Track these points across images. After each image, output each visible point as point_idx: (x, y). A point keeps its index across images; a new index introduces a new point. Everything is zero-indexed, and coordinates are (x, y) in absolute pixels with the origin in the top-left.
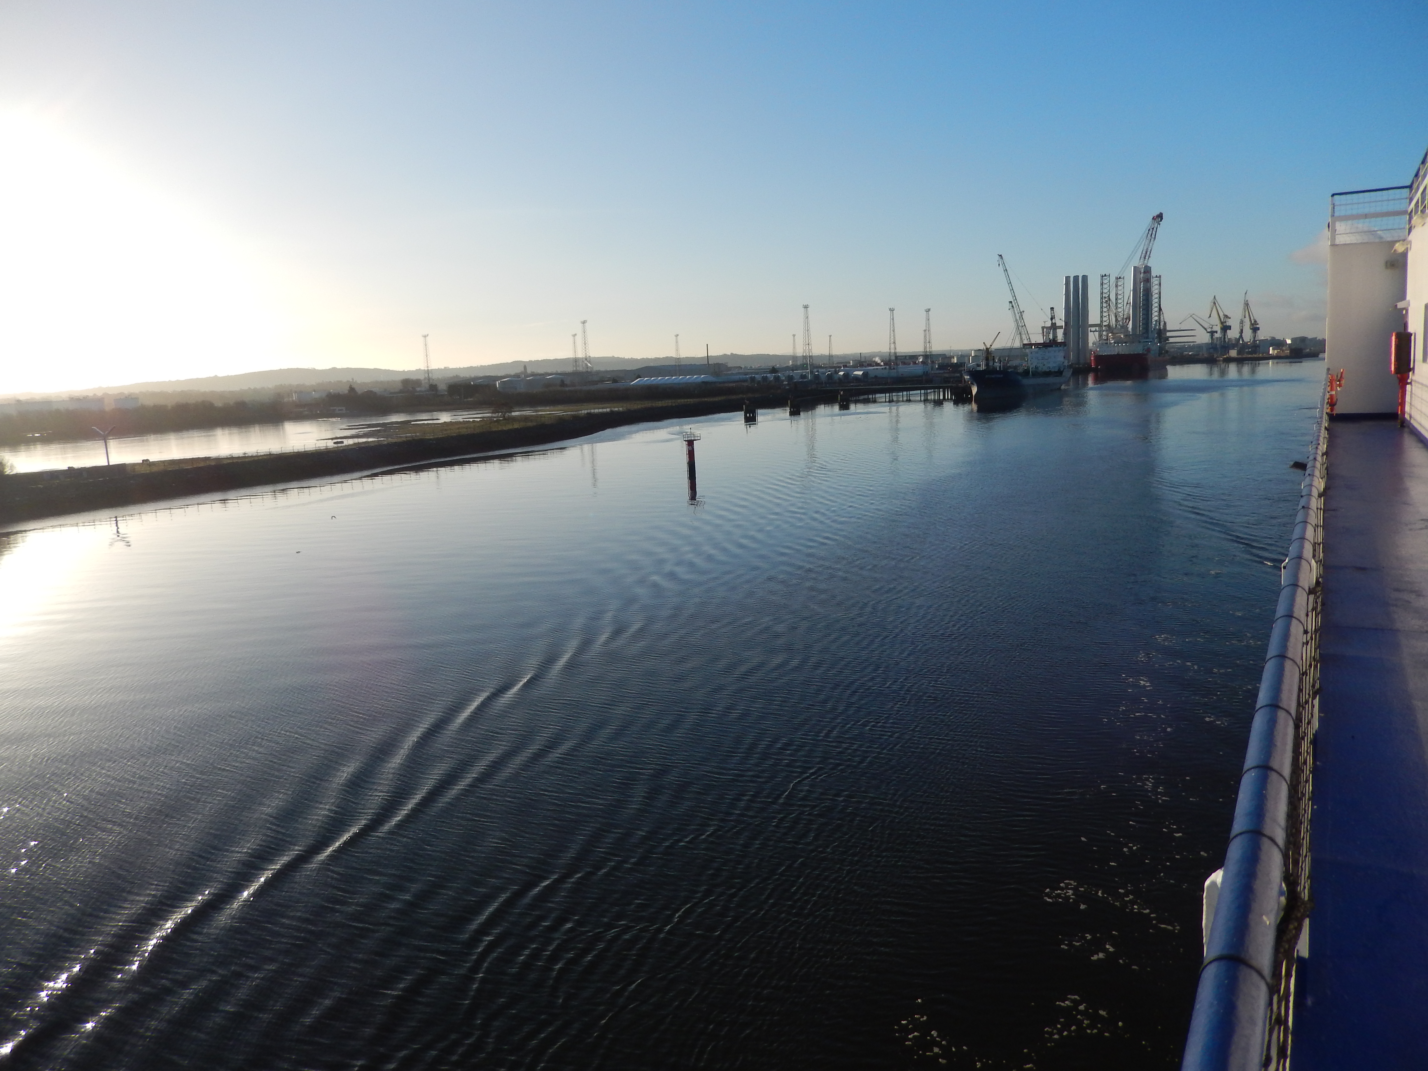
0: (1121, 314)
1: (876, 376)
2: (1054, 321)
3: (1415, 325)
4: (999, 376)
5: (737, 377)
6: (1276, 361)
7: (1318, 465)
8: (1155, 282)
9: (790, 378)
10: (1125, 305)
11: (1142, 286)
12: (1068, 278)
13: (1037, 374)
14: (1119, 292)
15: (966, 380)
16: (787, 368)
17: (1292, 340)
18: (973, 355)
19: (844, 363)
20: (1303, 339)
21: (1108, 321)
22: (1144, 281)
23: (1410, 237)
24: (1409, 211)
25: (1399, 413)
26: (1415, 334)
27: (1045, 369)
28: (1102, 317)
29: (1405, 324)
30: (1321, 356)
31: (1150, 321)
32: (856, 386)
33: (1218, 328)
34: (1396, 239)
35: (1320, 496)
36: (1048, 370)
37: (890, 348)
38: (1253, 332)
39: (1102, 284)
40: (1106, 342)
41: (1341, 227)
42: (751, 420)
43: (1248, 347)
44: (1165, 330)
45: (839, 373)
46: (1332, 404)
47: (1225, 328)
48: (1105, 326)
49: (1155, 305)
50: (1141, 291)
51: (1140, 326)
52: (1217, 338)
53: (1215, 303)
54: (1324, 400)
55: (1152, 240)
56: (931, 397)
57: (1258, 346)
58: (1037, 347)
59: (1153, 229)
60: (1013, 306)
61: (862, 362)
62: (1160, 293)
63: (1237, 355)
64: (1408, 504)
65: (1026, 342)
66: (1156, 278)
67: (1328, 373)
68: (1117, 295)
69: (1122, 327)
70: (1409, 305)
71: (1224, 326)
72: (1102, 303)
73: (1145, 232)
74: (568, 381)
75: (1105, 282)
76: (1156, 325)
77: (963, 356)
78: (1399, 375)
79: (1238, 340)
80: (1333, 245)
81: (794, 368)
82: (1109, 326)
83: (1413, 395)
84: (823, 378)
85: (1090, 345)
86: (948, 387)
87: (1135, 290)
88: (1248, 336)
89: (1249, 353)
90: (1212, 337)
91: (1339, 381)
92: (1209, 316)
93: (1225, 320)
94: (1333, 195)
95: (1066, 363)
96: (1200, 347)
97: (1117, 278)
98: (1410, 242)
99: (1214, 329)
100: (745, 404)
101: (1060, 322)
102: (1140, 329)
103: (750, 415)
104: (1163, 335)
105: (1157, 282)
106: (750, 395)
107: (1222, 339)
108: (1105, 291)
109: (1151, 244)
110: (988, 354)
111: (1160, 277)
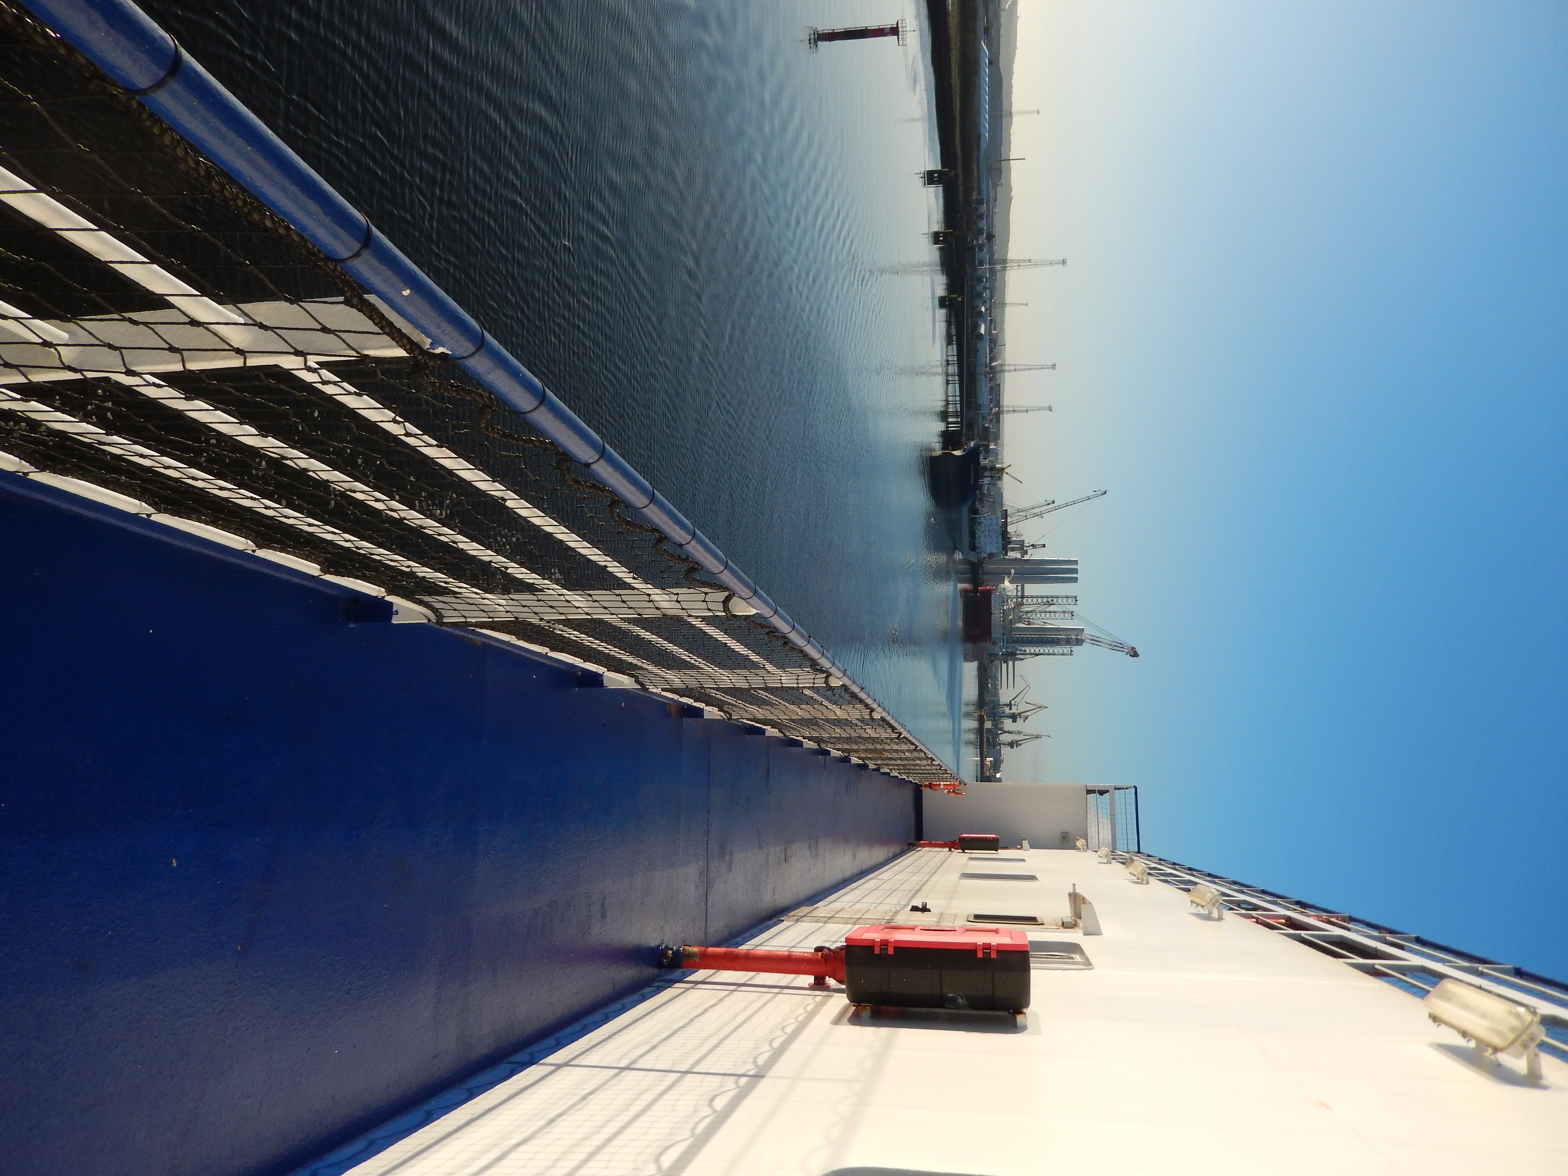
0: (1034, 616)
2: (1030, 548)
3: (1008, 853)
4: (973, 480)
6: (979, 763)
8: (1067, 649)
10: (1042, 620)
11: (1063, 637)
12: (1076, 562)
13: (973, 523)
14: (1057, 615)
15: (969, 444)
19: (995, 316)
21: (1027, 603)
22: (1068, 639)
23: (1090, 852)
24: (1115, 851)
25: (922, 844)
26: (997, 853)
28: (1032, 597)
29: (1007, 846)
31: (1026, 645)
33: (1014, 710)
36: (976, 534)
38: (1009, 743)
39: (1067, 597)
40: (1005, 602)
42: (931, 178)
43: (994, 738)
44: (1015, 660)
45: (983, 307)
46: (931, 786)
47: (1014, 717)
48: (1022, 600)
50: (1058, 636)
51: (1021, 635)
52: (1004, 710)
53: (1040, 707)
55: (1111, 647)
56: (951, 408)
57: (994, 747)
58: (1003, 525)
59: (1123, 648)
60: (1049, 504)
62: (1054, 655)
63: (987, 728)
65: (1009, 515)
66: (1069, 651)
68: (1055, 612)
70: (1025, 851)
71: (1017, 716)
72: (1047, 597)
73: (1118, 639)
75: (1070, 600)
78: (957, 841)
79: (1001, 729)
82: (1022, 604)
85: (1003, 585)
87: (1059, 630)
88: (1005, 738)
91: (954, 792)
92: (1028, 702)
93: (1022, 717)
94: (1136, 788)
95: (983, 556)
96: (996, 694)
97: (1072, 612)
98: (1085, 852)
99: (1014, 707)
100: (950, 171)
101: (1029, 555)
102: (1018, 635)
103: (936, 177)
104: (1009, 657)
105: (1065, 651)
107: (1003, 715)
108: (1060, 600)
109: (1106, 646)
110: (997, 473)
111: (1071, 654)
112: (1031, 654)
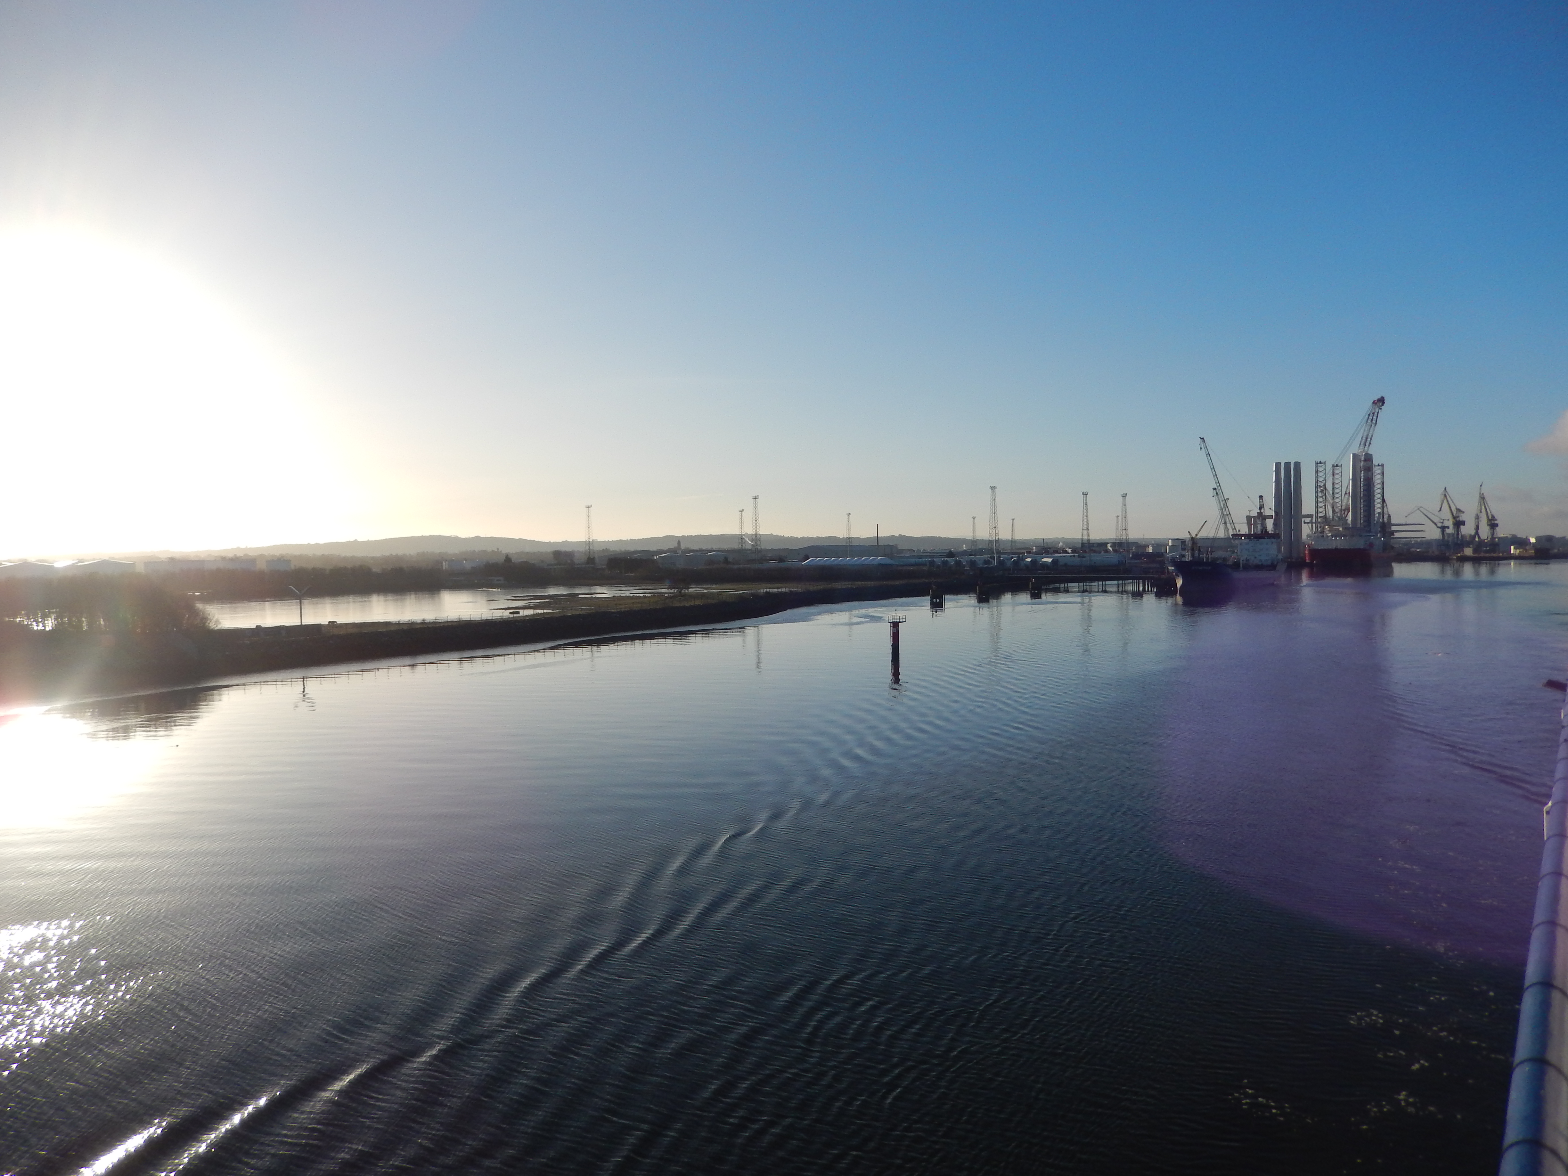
0: (1338, 505)
1: (1066, 565)
2: (1262, 510)
4: (1205, 567)
5: (913, 560)
6: (1518, 561)
8: (1377, 471)
9: (973, 563)
10: (1343, 496)
11: (1362, 475)
12: (1278, 465)
13: (1247, 567)
14: (1336, 481)
15: (1170, 571)
16: (965, 553)
17: (1536, 539)
18: (1170, 545)
19: (1027, 549)
20: (1550, 539)
21: (1324, 512)
22: (1364, 470)
27: (1257, 562)
28: (1317, 507)
31: (1372, 513)
32: (1046, 574)
33: (1450, 523)
36: (1260, 564)
37: (1081, 535)
38: (1491, 529)
39: (1317, 472)
40: (1322, 535)
42: (937, 606)
43: (1486, 545)
44: (1390, 524)
45: (1026, 560)
47: (1458, 523)
48: (1320, 517)
49: (1377, 496)
50: (1362, 480)
51: (1361, 518)
52: (1449, 534)
53: (1445, 496)
55: (1373, 425)
56: (1130, 588)
57: (1497, 545)
58: (1247, 538)
60: (1217, 493)
61: (1046, 548)
62: (1383, 483)
63: (1473, 554)
65: (1231, 532)
66: (1379, 467)
68: (1333, 484)
69: (1340, 518)
71: (1456, 521)
72: (1317, 492)
73: (1363, 418)
74: (730, 560)
75: (1320, 469)
76: (1379, 518)
77: (1159, 545)
79: (1473, 537)
81: (973, 553)
82: (1325, 517)
84: (1009, 564)
85: (1304, 537)
86: (1149, 579)
87: (1354, 479)
88: (1485, 533)
89: (1487, 552)
90: (1443, 534)
92: (1439, 509)
93: (1457, 515)
95: (1280, 557)
96: (1429, 543)
97: (1333, 466)
99: (1446, 524)
100: (931, 588)
101: (1270, 509)
102: (1361, 521)
103: (937, 601)
104: (1387, 530)
105: (1379, 471)
106: (934, 580)
107: (1455, 536)
108: (1320, 479)
109: (1372, 430)
110: (1194, 543)
111: (1383, 465)
112: (1383, 507)
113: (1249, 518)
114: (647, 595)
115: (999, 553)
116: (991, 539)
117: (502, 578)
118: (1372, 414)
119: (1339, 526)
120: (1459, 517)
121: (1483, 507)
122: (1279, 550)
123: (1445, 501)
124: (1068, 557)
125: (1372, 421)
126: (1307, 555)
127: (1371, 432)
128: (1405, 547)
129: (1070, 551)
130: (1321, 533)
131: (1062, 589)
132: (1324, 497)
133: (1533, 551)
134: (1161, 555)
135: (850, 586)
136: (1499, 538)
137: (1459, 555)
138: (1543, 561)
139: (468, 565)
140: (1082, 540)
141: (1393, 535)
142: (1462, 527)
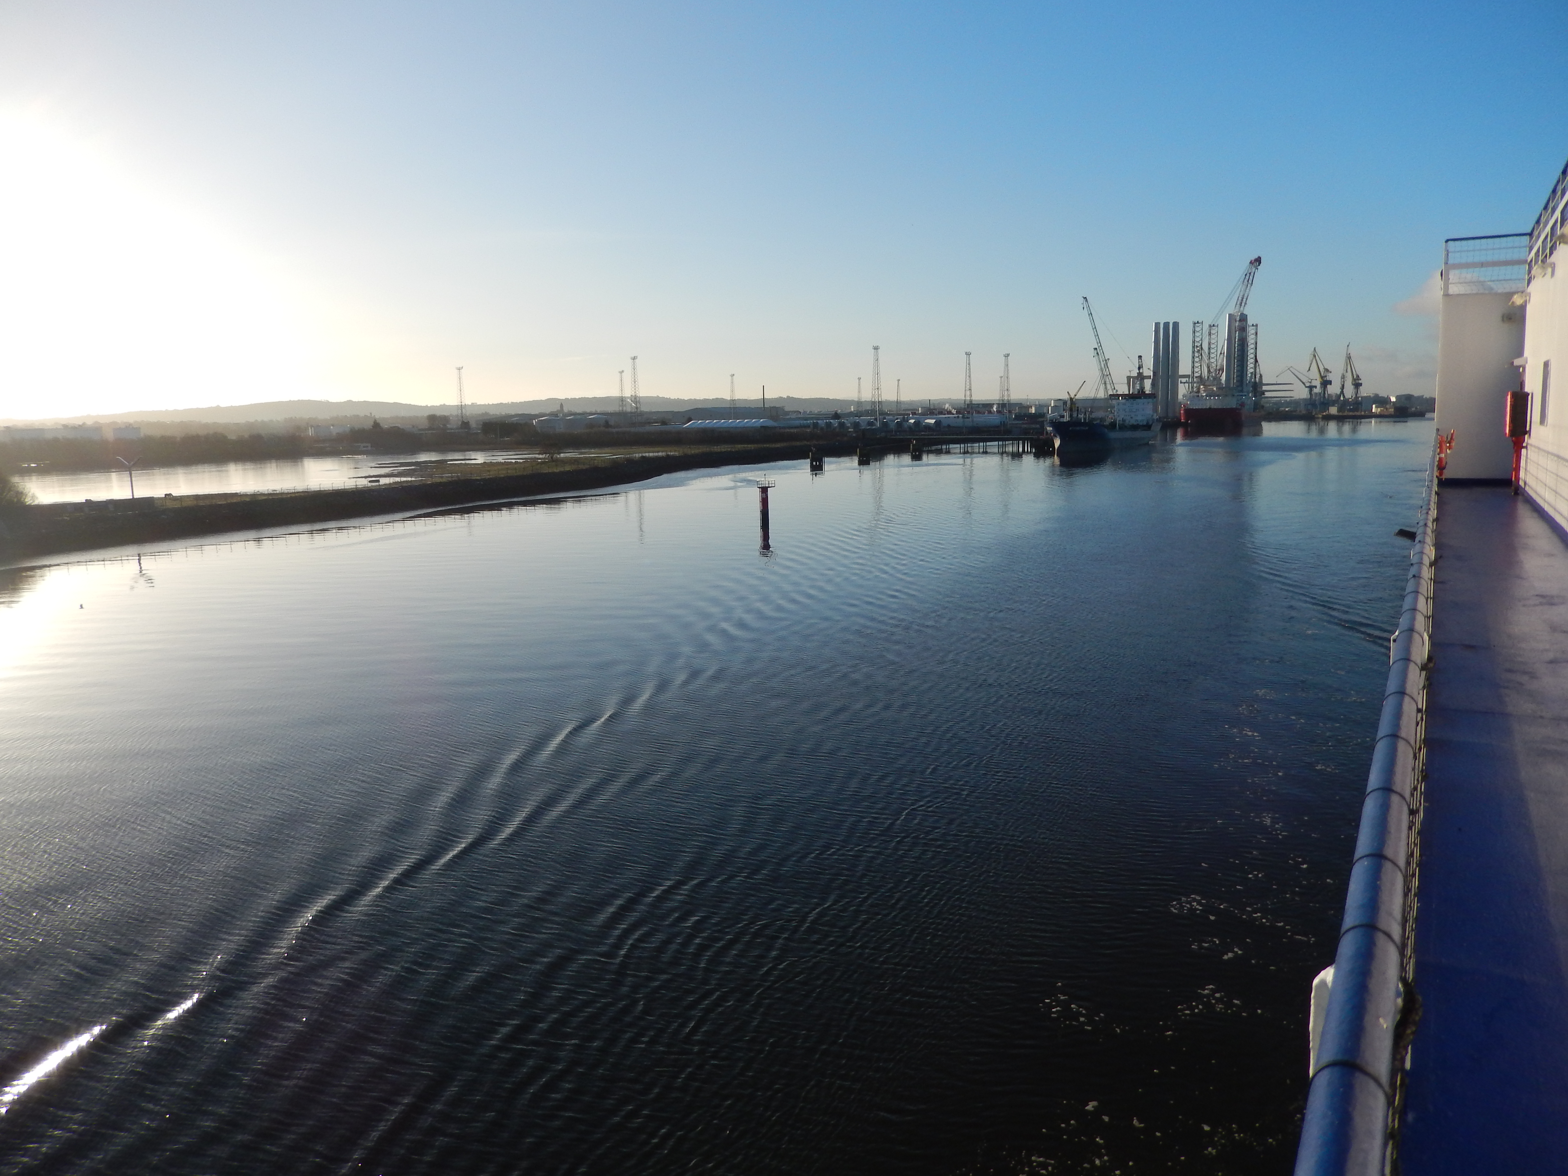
0: (1214, 365)
1: (949, 426)
2: (1141, 371)
3: (1532, 384)
4: (1083, 428)
5: (797, 423)
6: (1379, 420)
7: (1429, 531)
8: (1251, 331)
9: (856, 425)
11: (1237, 335)
12: (1157, 325)
13: (1123, 427)
14: (1213, 341)
15: (1049, 432)
16: (851, 414)
17: (1397, 397)
18: (1052, 405)
19: (912, 410)
20: (1409, 397)
21: (1200, 372)
22: (1240, 330)
23: (1530, 289)
24: (1529, 260)
25: (1513, 479)
26: (1532, 394)
27: (1133, 422)
28: (1193, 367)
29: (1521, 383)
30: (1428, 415)
31: (1245, 373)
32: (929, 435)
33: (1317, 383)
34: (1513, 290)
35: (1431, 565)
36: (1135, 424)
37: (965, 396)
38: (1355, 388)
39: (1194, 332)
40: (1197, 394)
41: (1453, 275)
42: (817, 468)
44: (1261, 384)
45: (910, 421)
46: (1441, 468)
47: (1326, 383)
48: (1196, 377)
49: (1251, 356)
50: (1237, 340)
52: (1316, 394)
54: (1434, 462)
55: (1249, 285)
56: (1010, 449)
57: (1360, 403)
58: (1125, 399)
59: (1250, 274)
60: (1097, 353)
61: (931, 410)
62: (1256, 344)
63: (1338, 412)
64: (1521, 578)
65: (1110, 392)
66: (1253, 327)
67: (1437, 434)
68: (1209, 344)
69: (1215, 379)
70: (1527, 363)
71: (1324, 381)
72: (1194, 352)
73: (1242, 276)
74: (612, 423)
75: (1197, 329)
76: (1251, 377)
77: (1041, 406)
78: (1514, 439)
80: (1446, 295)
81: (858, 414)
82: (1200, 377)
83: (1529, 461)
84: (892, 426)
85: (1180, 397)
86: (1028, 439)
87: (1229, 339)
88: (1349, 392)
89: (1350, 410)
90: (1311, 393)
91: (1450, 443)
93: (1325, 375)
94: (1447, 241)
95: (1156, 417)
96: (1296, 403)
97: (1210, 326)
98: (1530, 294)
99: (1313, 384)
100: (811, 451)
101: (1148, 371)
102: (1234, 381)
103: (816, 463)
104: (1258, 389)
105: (1253, 332)
106: (815, 442)
107: (1322, 395)
108: (1197, 339)
109: (1248, 290)
110: (1072, 405)
111: (1257, 325)
112: (1255, 367)
113: (1129, 378)
114: (518, 461)
115: (883, 414)
116: (873, 400)
117: (369, 445)
118: (1248, 275)
119: (1214, 385)
120: (1326, 376)
121: (1349, 365)
122: (1155, 410)
123: (1314, 360)
124: (952, 419)
125: (1248, 281)
126: (1182, 415)
127: (1247, 293)
128: (1275, 406)
129: (954, 411)
130: (1196, 392)
131: (944, 451)
132: (1200, 357)
133: (1393, 410)
134: (1043, 415)
135: (729, 450)
136: (1362, 397)
137: (1324, 414)
138: (1402, 419)
139: (334, 431)
140: (965, 401)
141: (1264, 394)
142: (1328, 386)
